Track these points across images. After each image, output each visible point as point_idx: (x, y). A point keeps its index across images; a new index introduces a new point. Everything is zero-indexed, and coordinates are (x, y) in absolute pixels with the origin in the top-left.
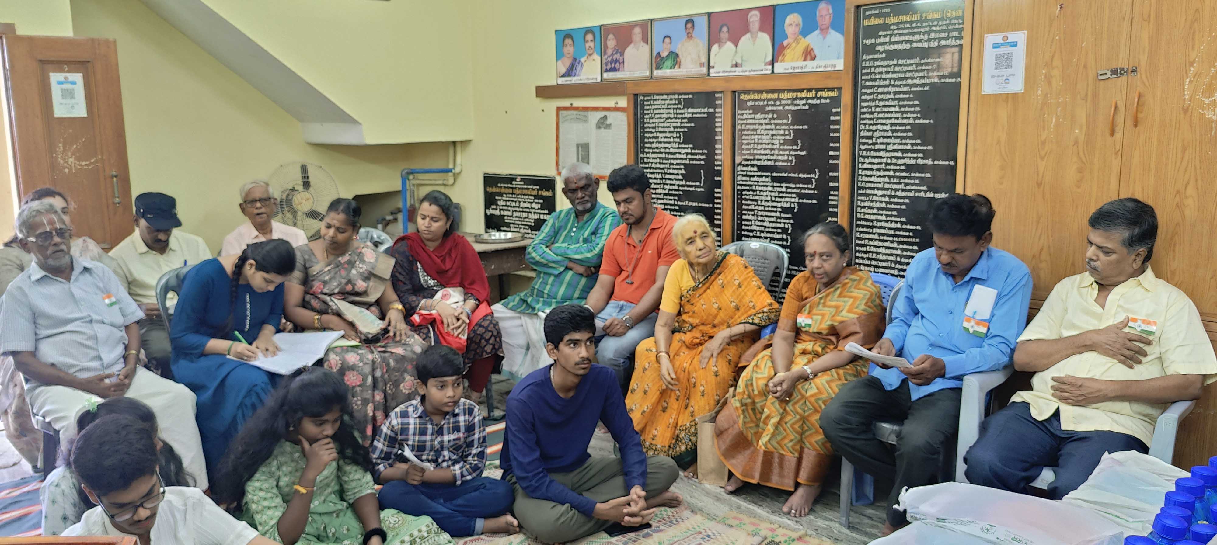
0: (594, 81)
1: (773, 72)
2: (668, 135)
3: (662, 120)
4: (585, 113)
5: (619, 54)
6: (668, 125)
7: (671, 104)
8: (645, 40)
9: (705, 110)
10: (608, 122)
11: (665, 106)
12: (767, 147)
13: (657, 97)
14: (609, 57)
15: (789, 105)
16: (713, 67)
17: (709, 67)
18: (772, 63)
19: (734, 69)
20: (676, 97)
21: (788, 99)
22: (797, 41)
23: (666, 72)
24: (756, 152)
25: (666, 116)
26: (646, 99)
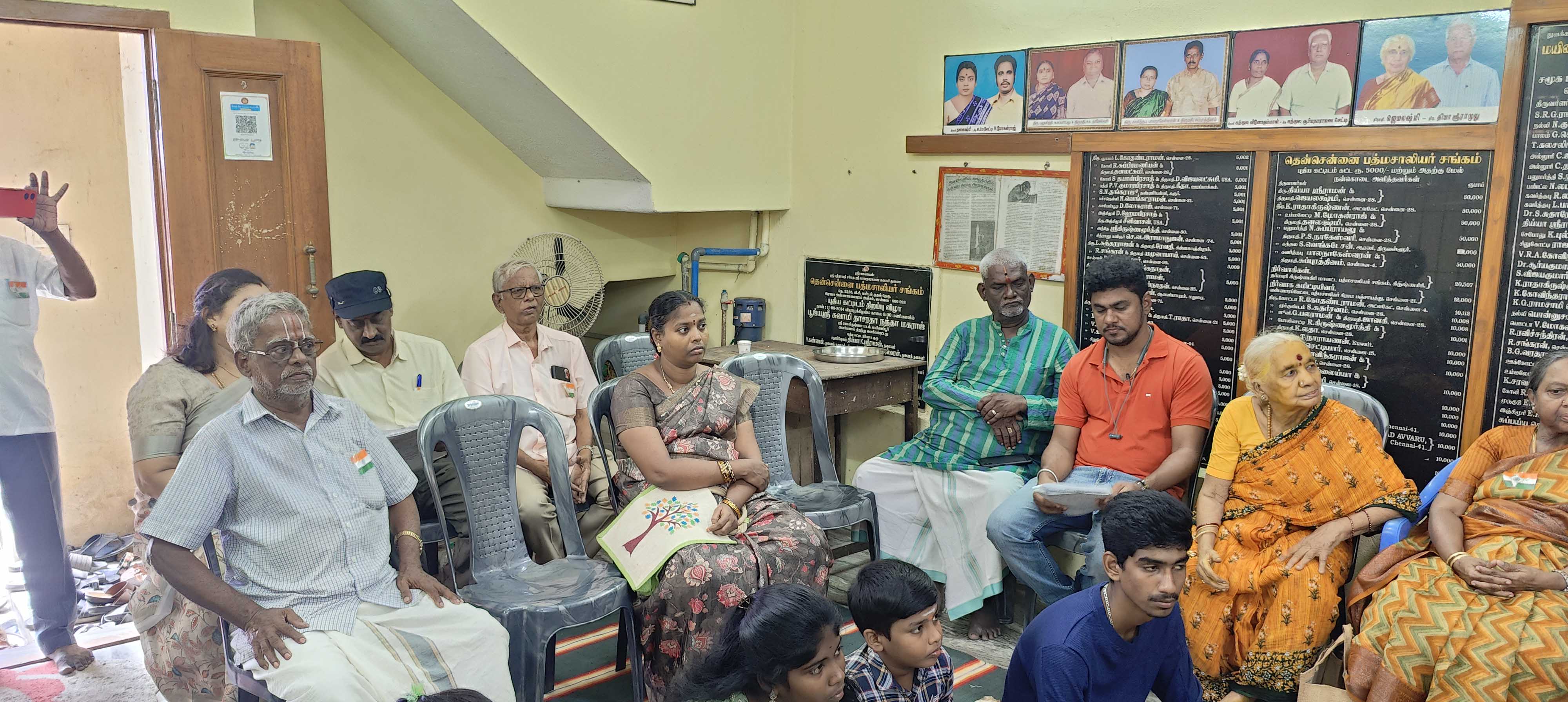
0: (1011, 131)
1: (1351, 124)
2: (1141, 214)
3: (1132, 192)
4: (992, 178)
5: (1057, 93)
6: (1143, 199)
7: (1150, 169)
8: (1107, 72)
9: (1216, 179)
10: (1032, 192)
11: (1140, 172)
12: (1332, 238)
13: (1125, 158)
14: (1040, 96)
15: (1379, 175)
16: (1234, 115)
17: (1226, 115)
18: (1352, 110)
19: (1275, 118)
20: (1162, 158)
21: (1380, 166)
22: (1403, 77)
23: (1144, 120)
24: (1309, 245)
25: (1138, 186)
26: (1103, 159)
